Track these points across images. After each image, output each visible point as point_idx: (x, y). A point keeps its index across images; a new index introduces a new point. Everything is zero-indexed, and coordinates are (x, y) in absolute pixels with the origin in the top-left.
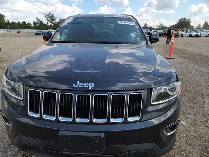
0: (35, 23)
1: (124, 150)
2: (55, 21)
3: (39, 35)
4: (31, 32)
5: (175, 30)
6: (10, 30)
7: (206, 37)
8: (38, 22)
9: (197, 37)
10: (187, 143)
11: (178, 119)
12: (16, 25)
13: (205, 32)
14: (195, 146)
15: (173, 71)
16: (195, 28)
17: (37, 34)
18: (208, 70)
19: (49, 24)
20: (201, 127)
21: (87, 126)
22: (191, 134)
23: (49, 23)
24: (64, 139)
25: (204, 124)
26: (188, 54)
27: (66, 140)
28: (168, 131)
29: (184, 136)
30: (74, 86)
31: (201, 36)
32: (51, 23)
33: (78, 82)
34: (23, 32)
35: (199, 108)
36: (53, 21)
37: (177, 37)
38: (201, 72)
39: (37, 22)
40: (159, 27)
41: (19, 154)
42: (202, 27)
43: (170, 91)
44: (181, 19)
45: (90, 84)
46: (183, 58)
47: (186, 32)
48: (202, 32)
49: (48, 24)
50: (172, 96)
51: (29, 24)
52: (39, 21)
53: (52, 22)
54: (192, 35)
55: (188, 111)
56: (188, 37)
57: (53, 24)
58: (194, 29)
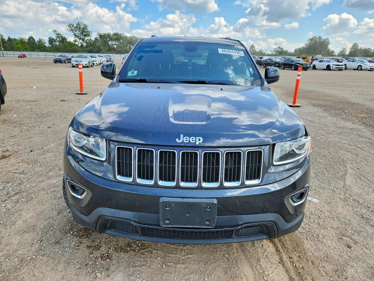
0: (51, 41)
1: (240, 222)
2: (89, 38)
3: (62, 63)
4: (45, 56)
5: (304, 58)
6: (5, 52)
7: (354, 69)
8: (58, 39)
9: (339, 70)
10: (320, 226)
11: (307, 185)
12: (17, 44)
13: (353, 62)
14: (331, 229)
15: (300, 123)
16: (336, 54)
17: (56, 61)
18: (354, 125)
19: (79, 43)
20: (340, 206)
21: (194, 191)
22: (326, 215)
23: (78, 40)
24: (166, 208)
25: (344, 201)
26: (323, 100)
27: (169, 209)
28: (295, 201)
29: (315, 218)
30: (177, 140)
31: (346, 69)
32: (81, 41)
33: (182, 136)
34: (29, 56)
35: (338, 180)
36: (86, 38)
37: (306, 70)
38: (342, 128)
39: (55, 38)
40: (275, 50)
41: (82, 245)
42: (347, 53)
43: (297, 149)
44: (313, 38)
45: (198, 138)
46: (314, 105)
47: (320, 61)
48: (349, 61)
49: (77, 43)
50: (299, 155)
51: (40, 41)
52: (59, 37)
53: (83, 40)
54: (331, 66)
55: (322, 185)
56: (324, 70)
57: (86, 42)
58: (335, 56)
